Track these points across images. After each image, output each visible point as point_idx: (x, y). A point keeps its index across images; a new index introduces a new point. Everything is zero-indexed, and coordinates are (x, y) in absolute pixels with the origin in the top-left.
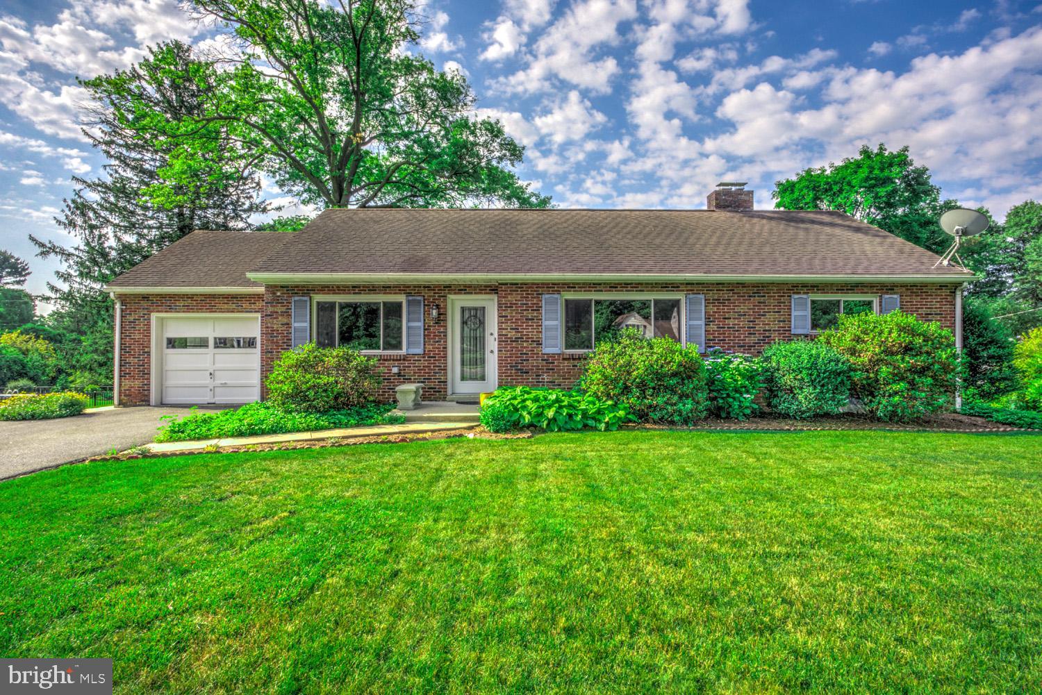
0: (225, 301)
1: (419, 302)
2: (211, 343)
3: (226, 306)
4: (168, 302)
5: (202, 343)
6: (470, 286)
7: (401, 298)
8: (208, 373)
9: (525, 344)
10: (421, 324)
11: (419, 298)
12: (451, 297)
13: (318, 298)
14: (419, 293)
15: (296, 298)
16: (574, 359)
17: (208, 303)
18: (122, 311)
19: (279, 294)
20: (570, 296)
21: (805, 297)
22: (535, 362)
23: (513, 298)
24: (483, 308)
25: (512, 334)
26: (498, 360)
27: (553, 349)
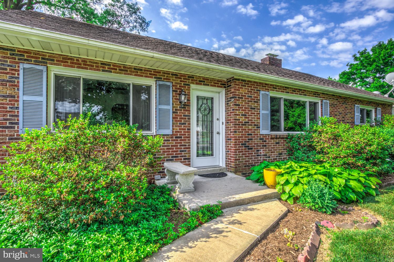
1: (169, 87)
6: (207, 79)
7: (150, 82)
9: (250, 127)
10: (170, 107)
11: (168, 84)
12: (193, 86)
13: (56, 70)
14: (168, 79)
15: (27, 66)
16: (276, 138)
20: (273, 94)
21: (359, 107)
22: (256, 141)
23: (243, 91)
24: (212, 98)
25: (242, 119)
26: (228, 139)
27: (265, 131)
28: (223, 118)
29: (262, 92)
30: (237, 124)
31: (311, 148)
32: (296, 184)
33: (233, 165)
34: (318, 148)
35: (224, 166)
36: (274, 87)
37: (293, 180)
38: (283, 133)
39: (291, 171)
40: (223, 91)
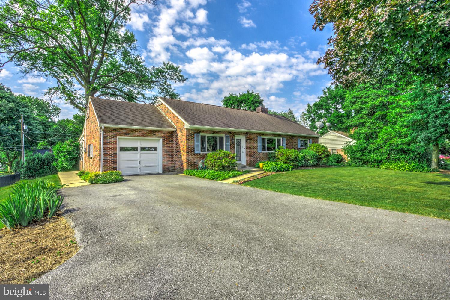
0: (149, 132)
2: (139, 149)
3: (149, 135)
4: (126, 132)
5: (135, 149)
6: (240, 133)
8: (138, 161)
9: (254, 150)
10: (229, 144)
11: (229, 136)
12: (235, 136)
14: (228, 134)
15: (196, 134)
16: (264, 154)
17: (142, 133)
18: (104, 135)
19: (190, 132)
20: (263, 137)
21: (300, 139)
22: (256, 155)
23: (252, 137)
24: (241, 139)
25: (252, 147)
26: (247, 154)
27: (260, 151)
28: (245, 147)
29: (259, 137)
30: (250, 149)
31: (275, 157)
32: (268, 166)
33: (249, 164)
34: (277, 157)
35: (245, 164)
36: (263, 134)
37: (267, 165)
38: (267, 152)
39: (267, 163)
40: (245, 137)
